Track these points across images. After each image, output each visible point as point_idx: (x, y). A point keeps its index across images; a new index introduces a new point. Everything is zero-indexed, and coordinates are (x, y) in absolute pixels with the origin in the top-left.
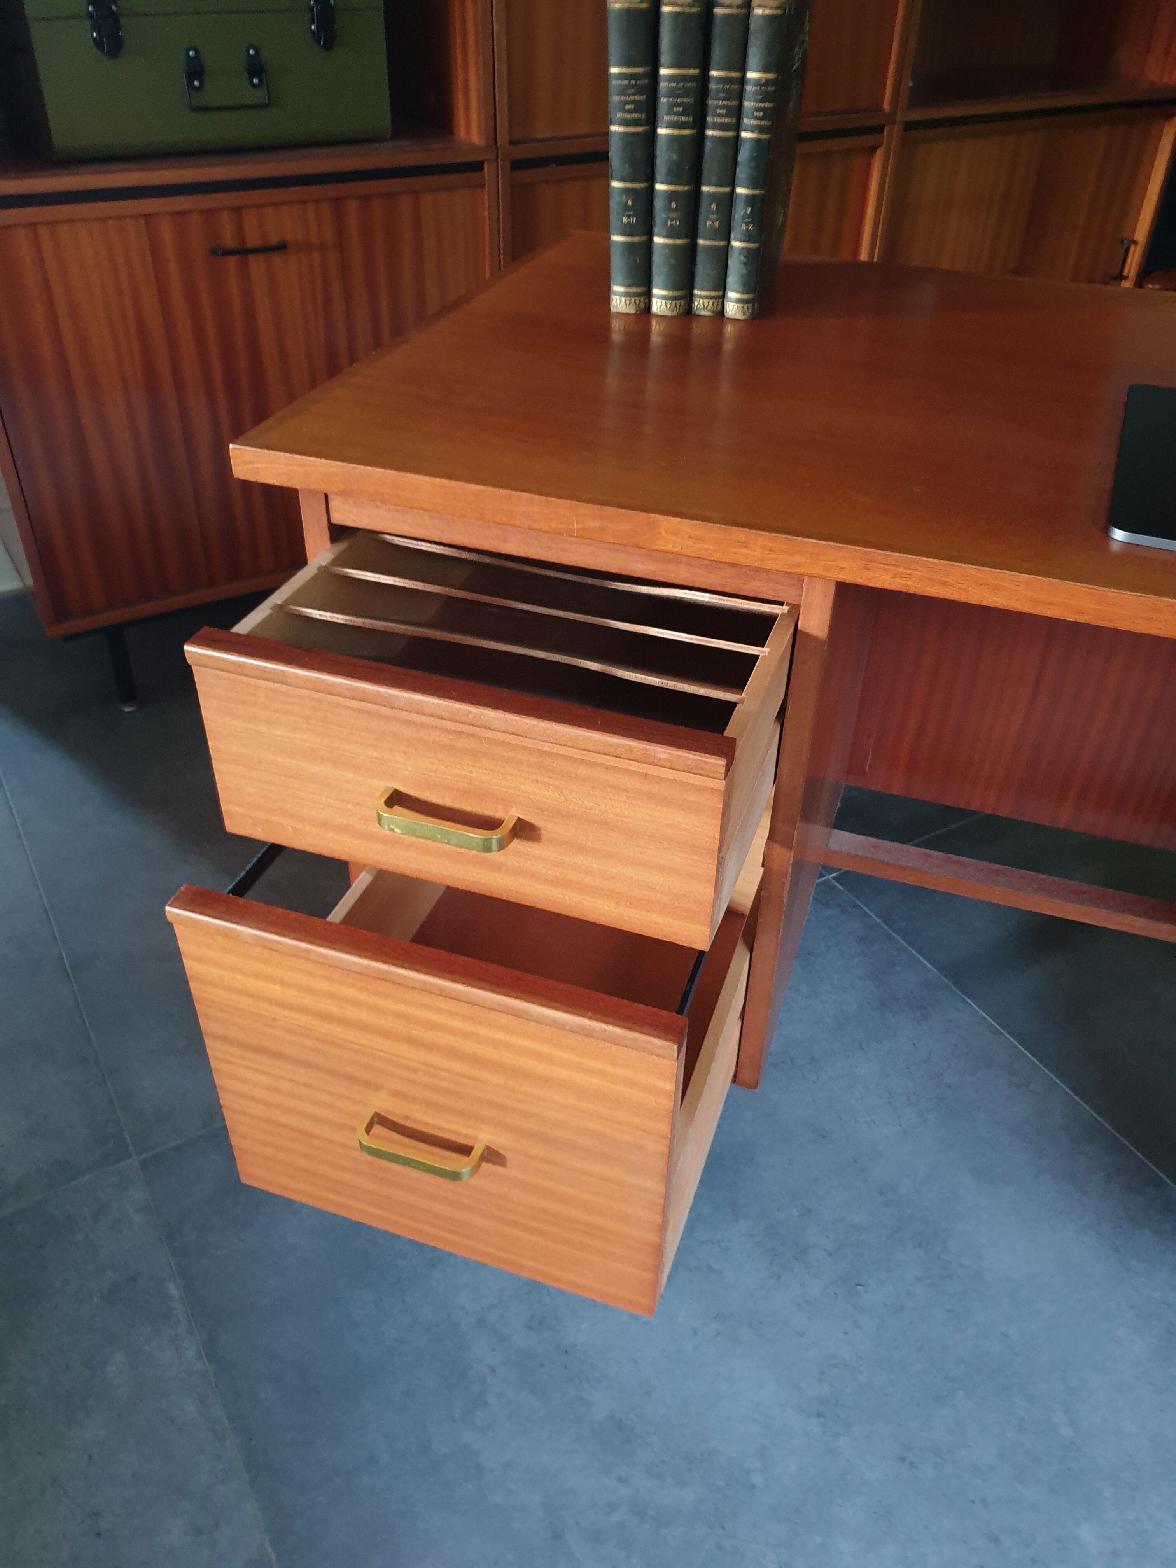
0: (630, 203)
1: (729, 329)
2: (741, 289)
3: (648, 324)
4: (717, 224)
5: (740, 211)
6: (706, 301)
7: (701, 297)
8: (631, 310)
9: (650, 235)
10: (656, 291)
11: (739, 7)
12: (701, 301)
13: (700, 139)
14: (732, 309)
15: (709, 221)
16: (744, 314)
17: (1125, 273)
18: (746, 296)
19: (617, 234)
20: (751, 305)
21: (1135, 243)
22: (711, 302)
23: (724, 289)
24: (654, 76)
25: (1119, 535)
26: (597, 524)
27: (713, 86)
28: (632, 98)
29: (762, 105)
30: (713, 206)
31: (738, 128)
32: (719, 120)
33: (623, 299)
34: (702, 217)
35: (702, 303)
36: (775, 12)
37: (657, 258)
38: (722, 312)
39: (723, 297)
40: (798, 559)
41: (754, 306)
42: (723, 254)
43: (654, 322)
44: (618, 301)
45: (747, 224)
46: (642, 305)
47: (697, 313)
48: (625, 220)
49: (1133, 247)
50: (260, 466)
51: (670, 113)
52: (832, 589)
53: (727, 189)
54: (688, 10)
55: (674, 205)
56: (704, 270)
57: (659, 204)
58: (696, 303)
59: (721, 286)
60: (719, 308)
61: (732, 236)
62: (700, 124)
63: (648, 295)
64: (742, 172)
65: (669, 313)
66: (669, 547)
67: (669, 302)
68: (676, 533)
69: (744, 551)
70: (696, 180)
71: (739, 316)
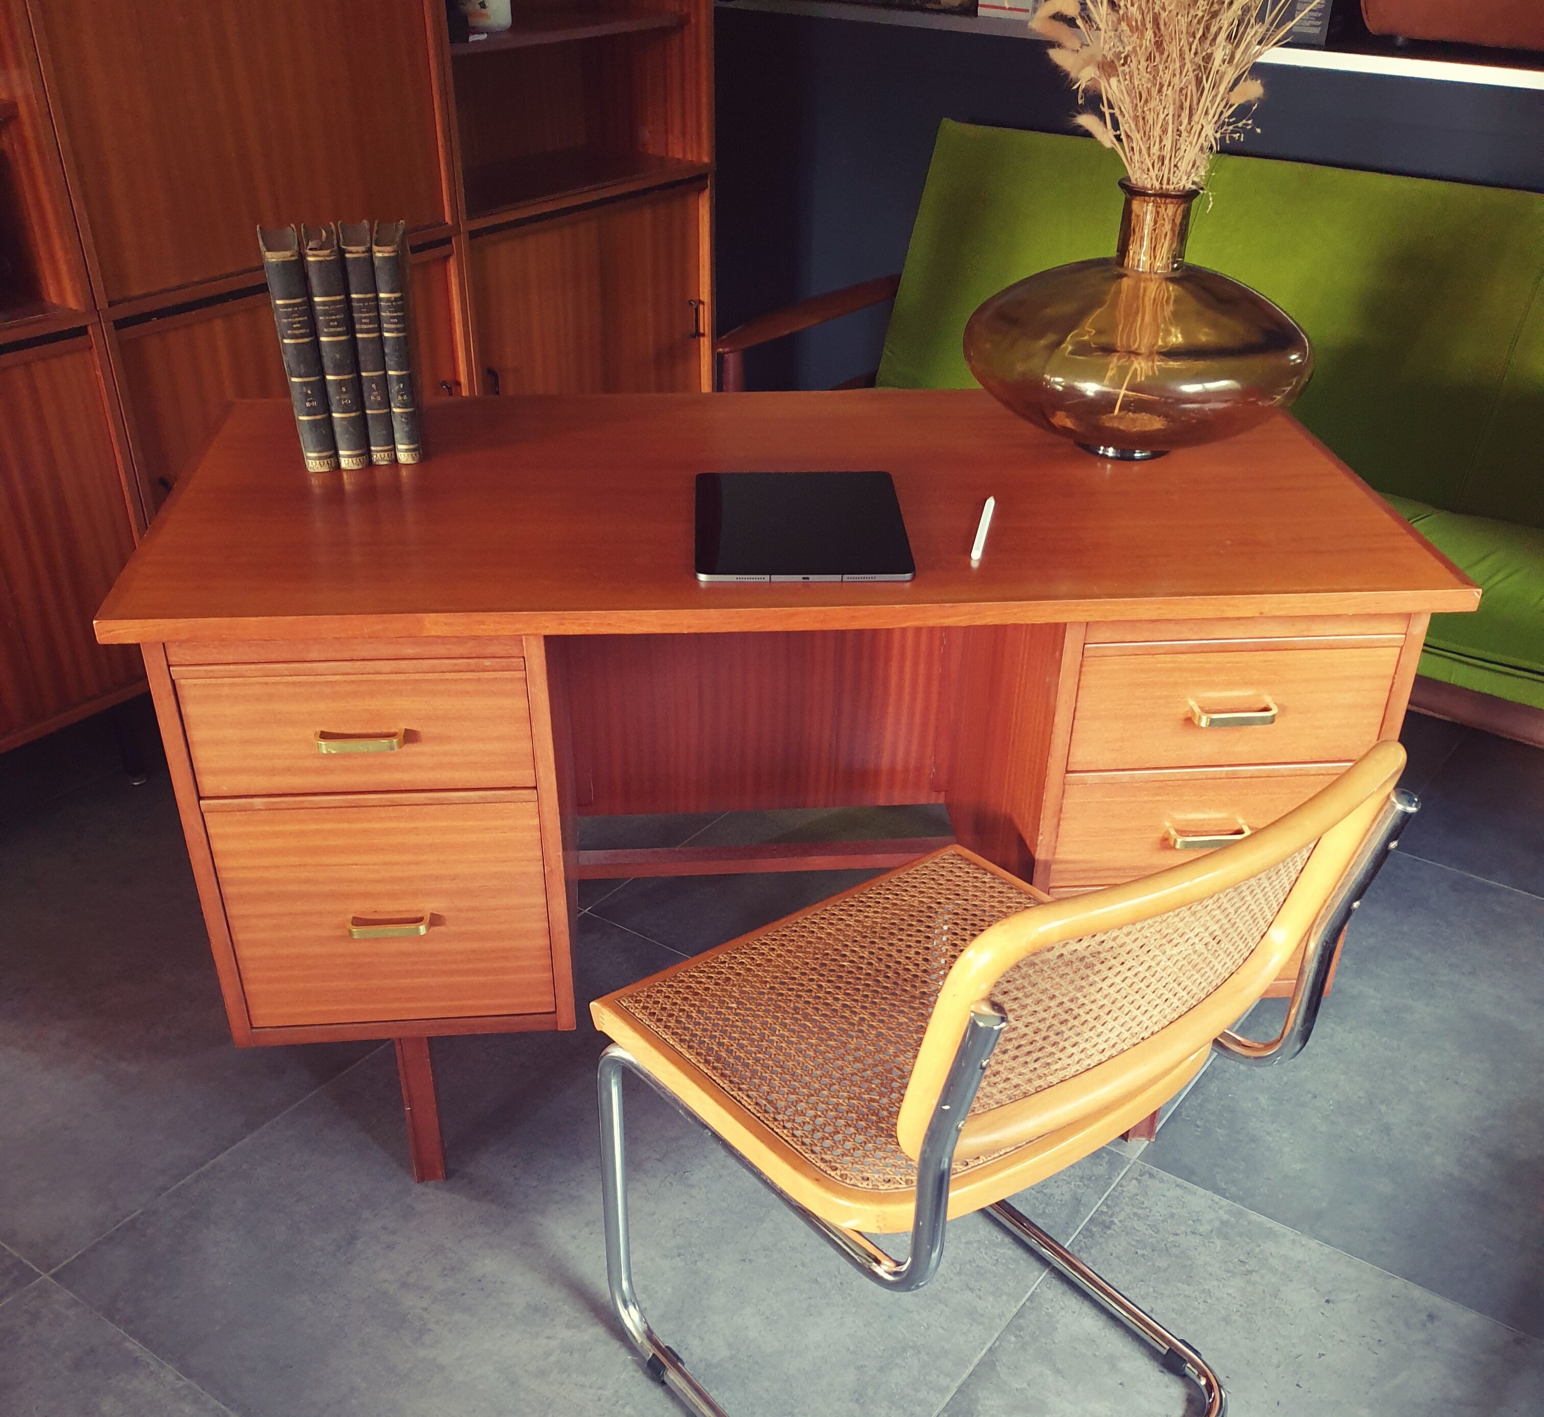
0: (309, 392)
1: (404, 473)
2: (407, 442)
3: (341, 477)
4: (379, 398)
5: (394, 388)
6: (382, 454)
7: (377, 451)
8: (325, 469)
9: (329, 412)
10: (341, 452)
11: (363, 252)
12: (378, 454)
13: (354, 341)
14: (404, 457)
15: (373, 397)
16: (414, 459)
17: (702, 331)
18: (412, 447)
19: (304, 415)
20: (417, 452)
21: (703, 303)
22: (386, 454)
23: (394, 443)
24: (310, 304)
25: (703, 577)
26: (381, 627)
27: (355, 304)
28: (297, 319)
29: (395, 314)
30: (374, 386)
31: (380, 330)
32: (365, 327)
33: (318, 462)
34: (366, 395)
35: (379, 456)
36: (392, 254)
37: (338, 430)
38: (395, 460)
39: (394, 449)
40: (518, 626)
41: (419, 453)
42: (388, 419)
43: (345, 476)
44: (314, 464)
45: (402, 395)
46: (333, 465)
47: (377, 463)
48: (308, 404)
49: (701, 306)
50: (121, 631)
51: (329, 326)
52: (542, 642)
53: (381, 373)
54: (328, 259)
55: (344, 389)
56: (376, 432)
57: (331, 390)
58: (375, 457)
59: (391, 441)
60: (393, 457)
61: (392, 405)
62: (351, 331)
63: (336, 456)
64: (390, 360)
65: (355, 467)
66: (433, 633)
67: (354, 459)
68: (436, 623)
69: (483, 627)
70: (356, 368)
71: (410, 461)
